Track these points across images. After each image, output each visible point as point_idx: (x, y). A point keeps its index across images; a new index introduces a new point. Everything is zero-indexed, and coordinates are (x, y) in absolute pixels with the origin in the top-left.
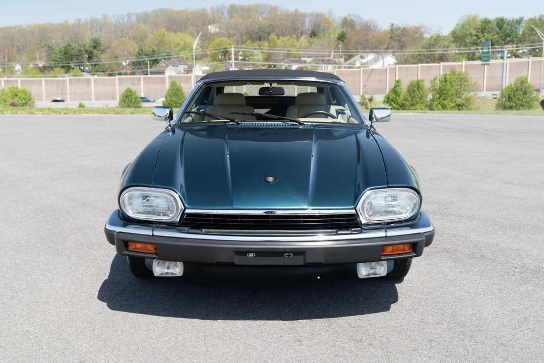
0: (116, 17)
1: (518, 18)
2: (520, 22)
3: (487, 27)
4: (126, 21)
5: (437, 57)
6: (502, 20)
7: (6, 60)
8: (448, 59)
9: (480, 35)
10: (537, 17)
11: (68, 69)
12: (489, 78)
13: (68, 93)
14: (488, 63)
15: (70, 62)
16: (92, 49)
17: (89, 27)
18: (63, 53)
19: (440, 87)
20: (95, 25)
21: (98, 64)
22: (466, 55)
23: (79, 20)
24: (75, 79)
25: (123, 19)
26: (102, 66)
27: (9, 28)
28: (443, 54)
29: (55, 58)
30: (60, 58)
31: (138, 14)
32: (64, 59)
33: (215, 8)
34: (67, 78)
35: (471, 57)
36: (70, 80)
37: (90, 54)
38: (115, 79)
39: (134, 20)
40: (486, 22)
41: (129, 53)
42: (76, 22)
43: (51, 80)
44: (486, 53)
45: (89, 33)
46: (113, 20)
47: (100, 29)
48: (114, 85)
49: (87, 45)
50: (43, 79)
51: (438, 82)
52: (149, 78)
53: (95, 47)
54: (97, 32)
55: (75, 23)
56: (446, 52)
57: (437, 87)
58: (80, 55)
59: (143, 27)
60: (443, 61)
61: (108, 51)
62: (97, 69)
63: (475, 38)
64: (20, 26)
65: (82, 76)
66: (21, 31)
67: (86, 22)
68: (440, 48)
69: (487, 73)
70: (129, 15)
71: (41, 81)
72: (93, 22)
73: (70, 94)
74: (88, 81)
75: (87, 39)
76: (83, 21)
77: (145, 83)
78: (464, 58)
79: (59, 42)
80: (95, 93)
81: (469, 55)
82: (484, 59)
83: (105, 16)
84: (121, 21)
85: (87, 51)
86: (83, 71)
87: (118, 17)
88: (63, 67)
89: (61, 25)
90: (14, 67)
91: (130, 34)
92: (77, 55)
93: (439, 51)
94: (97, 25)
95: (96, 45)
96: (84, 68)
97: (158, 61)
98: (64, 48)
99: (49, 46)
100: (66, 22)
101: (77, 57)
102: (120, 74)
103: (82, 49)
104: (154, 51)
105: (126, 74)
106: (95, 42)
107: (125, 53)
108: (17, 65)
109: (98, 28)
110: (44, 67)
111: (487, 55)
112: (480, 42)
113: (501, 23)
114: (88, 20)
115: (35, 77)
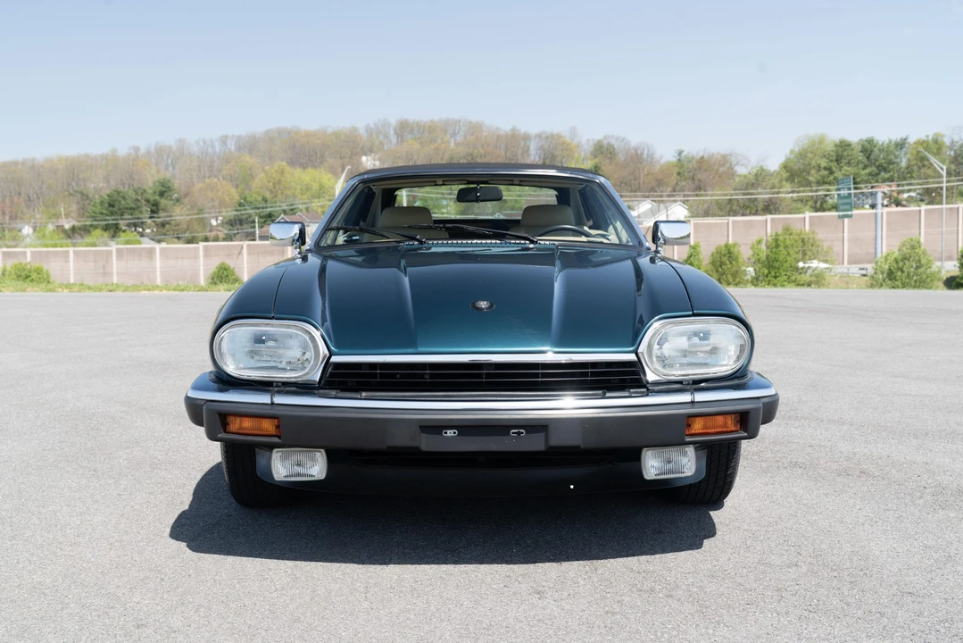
0: (202, 144)
1: (899, 140)
2: (902, 145)
3: (845, 154)
4: (218, 150)
5: (761, 206)
6: (870, 141)
7: (7, 218)
8: (780, 209)
9: (834, 165)
10: (930, 138)
11: (114, 230)
12: (853, 240)
13: (115, 271)
14: (850, 213)
15: (119, 217)
16: (157, 198)
17: (153, 160)
18: (107, 205)
19: (767, 256)
20: (165, 157)
21: (168, 223)
22: (810, 203)
23: (137, 149)
24: (127, 249)
25: (213, 147)
26: (175, 226)
27: (15, 163)
28: (770, 199)
29: (94, 215)
30: (102, 214)
31: (239, 138)
32: (107, 215)
33: (372, 126)
34: (114, 247)
35: (819, 205)
36: (118, 251)
37: (154, 205)
38: (198, 248)
39: (233, 147)
40: (844, 145)
41: (223, 204)
42: (132, 151)
43: (86, 251)
44: (845, 197)
45: (153, 171)
46: (195, 149)
47: (172, 163)
48: (196, 257)
49: (150, 191)
50: (71, 250)
51: (763, 247)
52: (258, 245)
53: (162, 194)
54: (167, 168)
55: (130, 154)
56: (775, 196)
57: (763, 256)
58: (138, 207)
59: (248, 159)
60: (771, 213)
61: (186, 201)
62: (165, 231)
63: (826, 173)
64: (34, 160)
65: (140, 243)
66: (34, 168)
67: (149, 152)
68: (765, 188)
69: (849, 232)
70: (224, 140)
71: (68, 252)
72: (161, 151)
73: (117, 273)
74: (151, 252)
75: (150, 180)
76: (142, 151)
77: (250, 253)
78: (808, 207)
79: (99, 187)
80: (162, 272)
81: (816, 202)
82: (841, 207)
83: (181, 142)
84: (210, 150)
85: (148, 201)
86: (142, 235)
87: (205, 143)
88: (106, 228)
89: (104, 157)
90: (20, 230)
91: (224, 172)
92: (132, 209)
93: (763, 195)
94: (168, 157)
95: (164, 190)
96: (144, 230)
97: (273, 218)
98: (109, 196)
99: (82, 194)
100: (114, 151)
101: (130, 212)
102: (206, 239)
103: (139, 198)
104: (265, 200)
105: (216, 239)
106: (163, 186)
107: (216, 204)
108: (27, 227)
109: (170, 162)
110: (73, 229)
111: (847, 201)
112: (835, 179)
113: (868, 148)
114: (152, 149)
115: (56, 246)
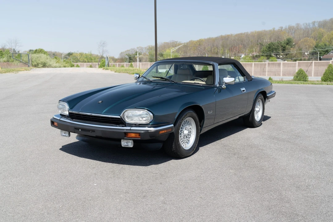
0: (305, 25)
4: (311, 27)
7: (237, 52)
11: (269, 57)
13: (267, 71)
15: (272, 52)
16: (285, 45)
17: (287, 31)
18: (268, 48)
20: (292, 30)
21: (288, 54)
23: (282, 28)
24: (271, 63)
25: (309, 25)
26: (291, 55)
27: (242, 34)
29: (263, 51)
30: (266, 51)
31: (320, 22)
32: (268, 51)
34: (267, 62)
37: (284, 48)
38: (296, 63)
39: (317, 26)
41: (310, 47)
42: (280, 28)
43: (258, 64)
45: (287, 35)
46: (303, 27)
47: (294, 32)
48: (295, 67)
49: (283, 43)
50: (253, 63)
52: (318, 62)
53: (287, 44)
54: (292, 34)
55: (279, 30)
58: (278, 49)
59: (322, 30)
61: (296, 46)
62: (288, 57)
64: (247, 33)
65: (276, 61)
66: (247, 35)
67: (286, 28)
70: (314, 23)
71: (252, 64)
72: (290, 28)
73: (268, 72)
74: (279, 64)
75: (285, 38)
76: (284, 28)
77: (315, 65)
79: (267, 41)
80: (282, 72)
83: (298, 24)
84: (308, 27)
85: (282, 46)
86: (279, 58)
87: (306, 24)
88: (267, 56)
89: (271, 31)
90: (241, 56)
91: (312, 35)
92: (276, 49)
94: (293, 30)
95: (289, 42)
96: (280, 56)
97: (328, 52)
98: (269, 45)
99: (261, 44)
100: (274, 29)
101: (276, 50)
102: (301, 60)
103: (279, 45)
104: (326, 45)
105: (305, 60)
106: (288, 41)
107: (307, 47)
108: (243, 55)
109: (293, 32)
110: (256, 56)
114: (287, 27)
115: (249, 62)
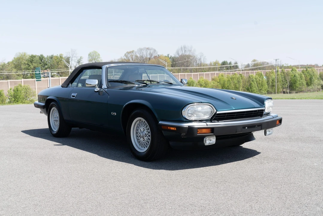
1: (51, 56)
2: (51, 57)
3: (34, 60)
5: (5, 77)
6: (42, 56)
8: (13, 78)
9: (30, 63)
10: (59, 55)
14: (40, 79)
19: (14, 94)
22: (22, 76)
28: (9, 75)
35: (25, 76)
40: (33, 57)
44: (38, 74)
51: (12, 91)
56: (10, 73)
57: (12, 95)
60: (9, 79)
63: (27, 66)
68: (6, 71)
69: (37, 86)
78: (21, 77)
81: (24, 76)
82: (37, 77)
93: (6, 73)
111: (39, 75)
112: (31, 68)
113: (41, 58)
